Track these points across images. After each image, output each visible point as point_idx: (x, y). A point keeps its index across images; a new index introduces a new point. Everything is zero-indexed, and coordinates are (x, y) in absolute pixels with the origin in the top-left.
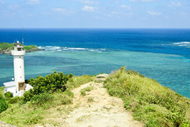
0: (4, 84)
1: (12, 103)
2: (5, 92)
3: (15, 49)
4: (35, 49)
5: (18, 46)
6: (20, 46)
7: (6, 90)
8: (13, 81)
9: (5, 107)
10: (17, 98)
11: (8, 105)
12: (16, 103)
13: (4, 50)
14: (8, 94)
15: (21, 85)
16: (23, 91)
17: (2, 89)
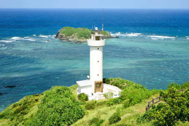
0: (77, 82)
1: (89, 109)
2: (78, 94)
3: (92, 37)
4: (107, 36)
5: (97, 34)
6: (99, 33)
7: (79, 91)
8: (88, 79)
9: (81, 114)
10: (94, 102)
11: (85, 111)
12: (93, 109)
13: (68, 37)
14: (82, 96)
15: (98, 85)
16: (100, 93)
17: (74, 89)
